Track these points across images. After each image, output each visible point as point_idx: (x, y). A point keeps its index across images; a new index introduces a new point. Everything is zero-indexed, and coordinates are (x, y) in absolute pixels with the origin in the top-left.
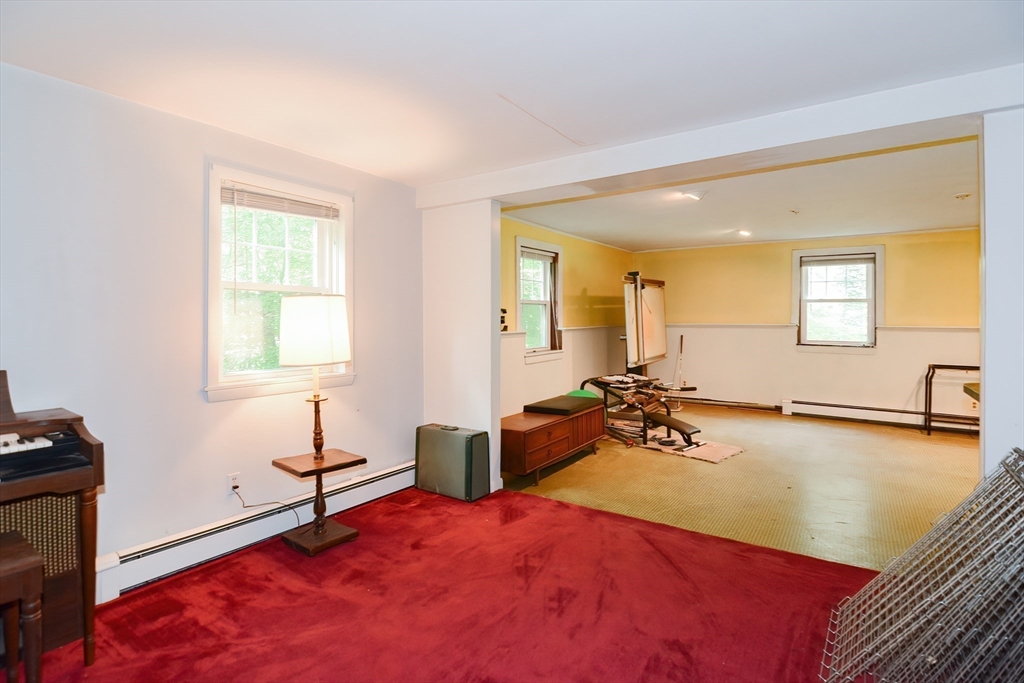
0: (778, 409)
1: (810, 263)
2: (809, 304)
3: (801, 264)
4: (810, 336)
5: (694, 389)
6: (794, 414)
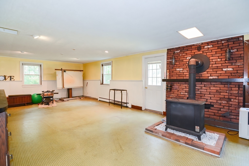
3: (102, 66)
6: (99, 100)
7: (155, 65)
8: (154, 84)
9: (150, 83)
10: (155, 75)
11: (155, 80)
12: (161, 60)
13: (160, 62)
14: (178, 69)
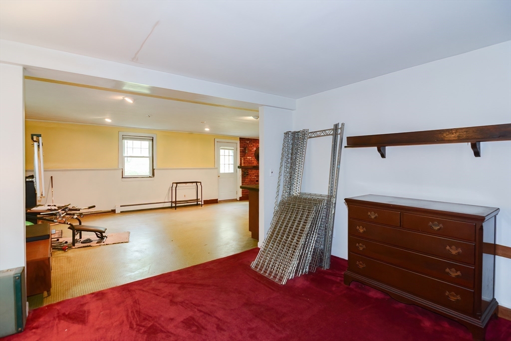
0: (113, 211)
1: (126, 139)
2: (126, 158)
3: (123, 138)
4: (126, 174)
5: (94, 206)
6: (121, 212)
7: (227, 151)
8: (227, 171)
9: (222, 171)
10: (227, 162)
11: (227, 166)
12: (233, 147)
13: (233, 148)
14: (248, 158)
